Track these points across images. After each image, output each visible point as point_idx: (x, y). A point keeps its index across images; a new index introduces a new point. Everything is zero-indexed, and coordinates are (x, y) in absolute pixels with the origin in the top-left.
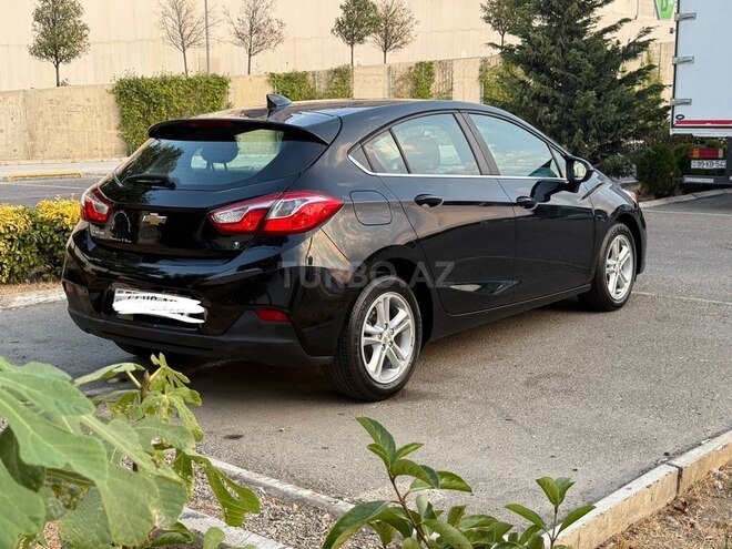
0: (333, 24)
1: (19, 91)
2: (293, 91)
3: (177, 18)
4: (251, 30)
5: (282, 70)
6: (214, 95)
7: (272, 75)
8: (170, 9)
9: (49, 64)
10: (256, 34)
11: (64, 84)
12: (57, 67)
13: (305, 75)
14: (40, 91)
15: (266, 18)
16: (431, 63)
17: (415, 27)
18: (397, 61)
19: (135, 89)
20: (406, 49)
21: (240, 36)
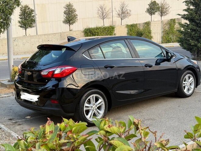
0: (146, 10)
1: (59, 33)
2: (133, 29)
3: (101, 11)
4: (122, 13)
5: (130, 23)
6: (110, 31)
7: (127, 25)
8: (100, 9)
9: (67, 25)
10: (123, 14)
11: (71, 30)
12: (70, 26)
13: (137, 24)
14: (64, 32)
15: (126, 9)
16: (175, 19)
17: (170, 9)
18: (165, 19)
19: (89, 31)
20: (167, 15)
21: (119, 15)
